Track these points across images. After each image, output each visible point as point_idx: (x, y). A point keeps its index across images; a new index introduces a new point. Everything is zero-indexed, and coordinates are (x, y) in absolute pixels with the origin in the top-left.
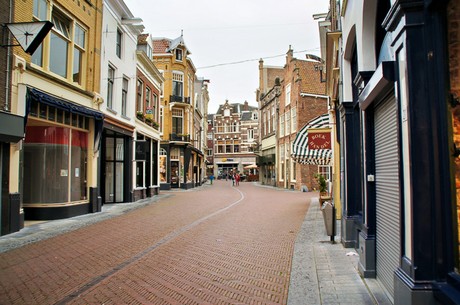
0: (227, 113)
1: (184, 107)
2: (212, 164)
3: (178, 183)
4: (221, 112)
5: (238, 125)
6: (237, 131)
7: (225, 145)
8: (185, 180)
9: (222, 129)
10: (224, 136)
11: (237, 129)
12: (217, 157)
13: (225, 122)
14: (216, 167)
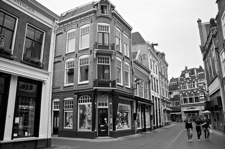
0: (187, 76)
1: (110, 55)
2: (180, 111)
3: (107, 131)
4: (183, 75)
5: (196, 83)
6: (196, 87)
7: (188, 97)
8: (114, 129)
9: (185, 87)
10: (186, 91)
11: (196, 86)
12: (183, 106)
13: (186, 82)
14: (183, 113)
